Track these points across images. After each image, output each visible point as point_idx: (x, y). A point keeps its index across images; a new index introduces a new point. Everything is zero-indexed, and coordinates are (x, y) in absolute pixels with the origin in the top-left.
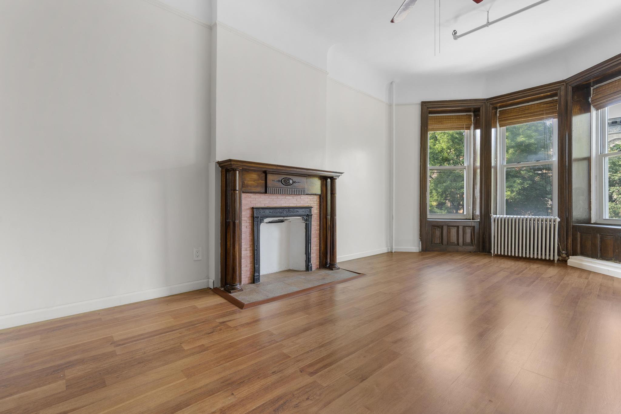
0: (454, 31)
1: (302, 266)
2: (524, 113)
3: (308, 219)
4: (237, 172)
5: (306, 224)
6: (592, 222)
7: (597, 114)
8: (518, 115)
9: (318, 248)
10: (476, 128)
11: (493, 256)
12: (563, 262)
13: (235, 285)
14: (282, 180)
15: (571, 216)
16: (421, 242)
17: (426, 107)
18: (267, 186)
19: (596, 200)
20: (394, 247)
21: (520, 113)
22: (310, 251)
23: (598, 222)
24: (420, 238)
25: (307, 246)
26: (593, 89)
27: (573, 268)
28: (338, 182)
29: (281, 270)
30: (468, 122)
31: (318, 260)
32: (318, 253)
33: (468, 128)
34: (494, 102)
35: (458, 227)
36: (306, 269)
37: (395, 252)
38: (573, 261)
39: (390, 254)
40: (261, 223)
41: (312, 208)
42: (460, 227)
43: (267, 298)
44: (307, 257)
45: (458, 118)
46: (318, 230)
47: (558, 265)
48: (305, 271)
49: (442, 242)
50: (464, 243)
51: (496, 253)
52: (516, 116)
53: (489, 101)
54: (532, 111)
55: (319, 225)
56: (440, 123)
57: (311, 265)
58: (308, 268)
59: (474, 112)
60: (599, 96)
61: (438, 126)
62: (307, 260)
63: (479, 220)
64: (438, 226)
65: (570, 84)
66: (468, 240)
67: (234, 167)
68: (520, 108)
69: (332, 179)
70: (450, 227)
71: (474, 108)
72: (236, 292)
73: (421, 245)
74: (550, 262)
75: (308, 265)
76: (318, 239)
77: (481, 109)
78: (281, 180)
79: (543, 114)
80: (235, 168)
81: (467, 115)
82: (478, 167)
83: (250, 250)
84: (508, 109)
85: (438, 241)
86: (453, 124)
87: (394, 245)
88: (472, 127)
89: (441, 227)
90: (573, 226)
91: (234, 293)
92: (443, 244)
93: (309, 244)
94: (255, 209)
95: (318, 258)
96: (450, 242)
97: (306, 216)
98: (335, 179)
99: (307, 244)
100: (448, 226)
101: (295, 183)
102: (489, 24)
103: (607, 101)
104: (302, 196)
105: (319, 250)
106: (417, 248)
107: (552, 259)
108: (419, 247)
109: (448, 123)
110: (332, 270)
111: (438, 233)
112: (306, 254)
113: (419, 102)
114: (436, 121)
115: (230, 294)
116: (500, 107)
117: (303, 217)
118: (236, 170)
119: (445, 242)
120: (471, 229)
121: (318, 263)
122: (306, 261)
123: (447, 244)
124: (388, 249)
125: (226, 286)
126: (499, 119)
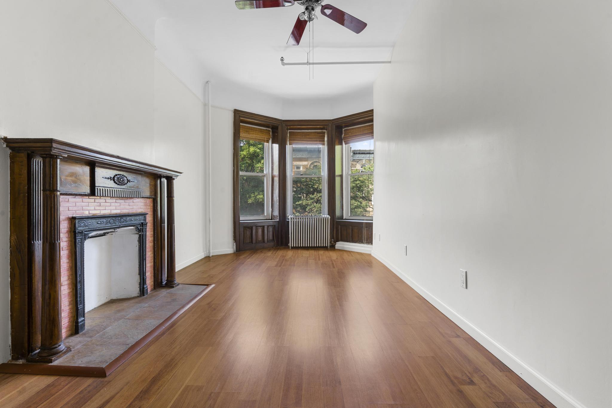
0: (282, 58)
1: (135, 290)
2: (306, 137)
3: (143, 229)
4: (58, 160)
5: (140, 235)
6: (344, 218)
7: (345, 147)
8: (302, 138)
9: (152, 264)
10: (273, 143)
11: (290, 248)
12: (332, 247)
13: (56, 346)
14: (116, 178)
15: (335, 215)
16: (235, 243)
17: (238, 116)
18: (96, 185)
19: (345, 203)
20: (211, 251)
21: (303, 137)
22: (145, 270)
23: (347, 218)
24: (234, 240)
25: (142, 263)
26: (344, 130)
27: (339, 250)
28: (176, 183)
29: (101, 303)
30: (268, 136)
31: (153, 280)
32: (153, 271)
33: (268, 142)
34: (288, 124)
35: (263, 227)
36: (141, 294)
37: (212, 256)
38: (340, 245)
39: (208, 259)
40: (85, 240)
41: (146, 214)
42: (265, 226)
43: (127, 346)
44: (142, 277)
45: (261, 131)
46: (152, 241)
47: (331, 250)
48: (138, 297)
49: (252, 242)
50: (268, 240)
51: (292, 246)
52: (300, 138)
53: (284, 122)
54: (311, 137)
55: (152, 235)
56: (247, 132)
57: (147, 287)
58: (143, 291)
59: (272, 129)
60: (347, 136)
61: (245, 135)
62: (142, 282)
63: (278, 220)
64: (249, 227)
65: (334, 123)
66: (271, 237)
67: (54, 152)
68: (304, 133)
69: (170, 179)
70: (258, 227)
71: (272, 125)
72: (60, 357)
73: (235, 246)
74: (325, 248)
75: (143, 288)
76: (152, 253)
77: (279, 127)
78: (114, 178)
79: (317, 141)
80: (57, 154)
81: (266, 129)
82: (277, 176)
83: (69, 284)
84: (295, 132)
85: (248, 240)
86: (257, 135)
87: (211, 250)
88: (270, 141)
89: (251, 228)
90: (337, 221)
91: (56, 360)
92: (252, 243)
93: (144, 262)
94: (78, 219)
95: (153, 277)
96: (258, 241)
97: (141, 225)
98: (174, 179)
99: (142, 260)
100: (256, 227)
101: (130, 182)
102: (308, 63)
103: (351, 140)
104: (135, 199)
105: (153, 266)
106: (232, 249)
107: (327, 246)
108: (233, 248)
109: (254, 134)
110: (173, 287)
111: (248, 233)
112: (140, 274)
113: (233, 109)
114: (244, 130)
115: (50, 364)
116: (290, 129)
117: (137, 227)
118: (58, 157)
119: (254, 241)
120: (273, 228)
121: (153, 283)
122: (140, 283)
123: (256, 242)
124: (205, 254)
125: (30, 354)
126: (289, 138)
